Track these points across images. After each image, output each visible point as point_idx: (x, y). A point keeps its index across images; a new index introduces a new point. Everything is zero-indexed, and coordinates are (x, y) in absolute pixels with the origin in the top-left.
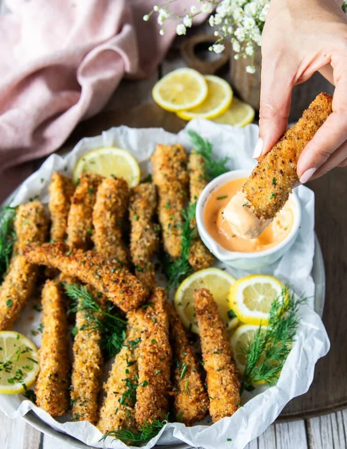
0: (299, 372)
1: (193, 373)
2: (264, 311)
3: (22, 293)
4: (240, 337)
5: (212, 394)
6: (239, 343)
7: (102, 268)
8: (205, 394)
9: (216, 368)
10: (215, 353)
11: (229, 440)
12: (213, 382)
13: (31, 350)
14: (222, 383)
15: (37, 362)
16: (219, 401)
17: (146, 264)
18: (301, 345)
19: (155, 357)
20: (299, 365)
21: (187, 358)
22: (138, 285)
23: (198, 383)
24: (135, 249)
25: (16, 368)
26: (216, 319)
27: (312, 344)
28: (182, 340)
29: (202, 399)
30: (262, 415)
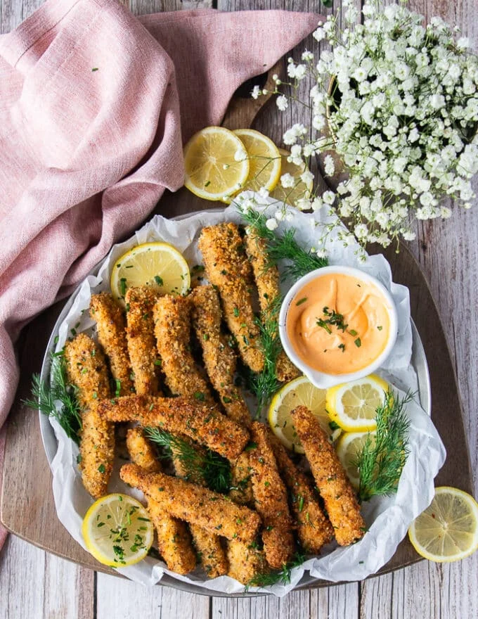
0: (419, 487)
1: (310, 503)
2: (368, 418)
3: (110, 453)
4: (348, 448)
5: (335, 524)
6: (347, 455)
7: (194, 420)
8: (328, 521)
9: (334, 495)
10: (329, 480)
11: (361, 562)
12: (334, 510)
13: (138, 508)
14: (343, 510)
15: (148, 520)
16: (343, 528)
17: (232, 393)
18: (415, 455)
19: (273, 501)
20: (418, 479)
21: (301, 488)
22: (238, 433)
23: (318, 512)
24: (215, 375)
25: (133, 533)
26: (322, 441)
27: (427, 453)
28: (292, 470)
29: (326, 527)
30: (390, 538)
